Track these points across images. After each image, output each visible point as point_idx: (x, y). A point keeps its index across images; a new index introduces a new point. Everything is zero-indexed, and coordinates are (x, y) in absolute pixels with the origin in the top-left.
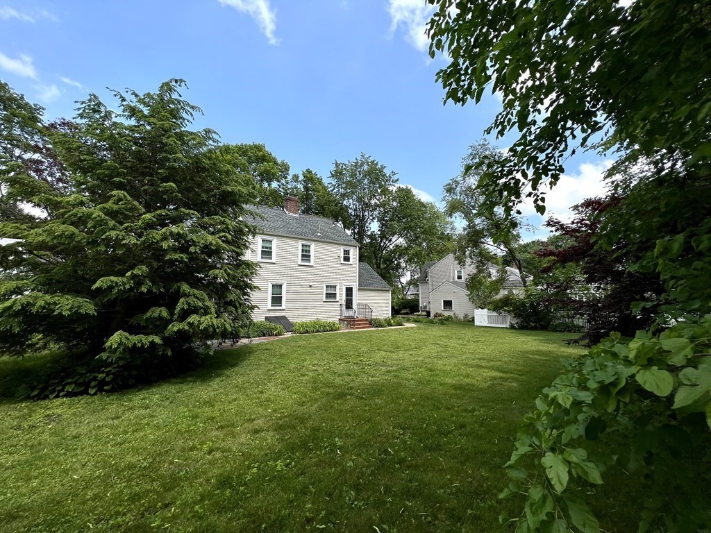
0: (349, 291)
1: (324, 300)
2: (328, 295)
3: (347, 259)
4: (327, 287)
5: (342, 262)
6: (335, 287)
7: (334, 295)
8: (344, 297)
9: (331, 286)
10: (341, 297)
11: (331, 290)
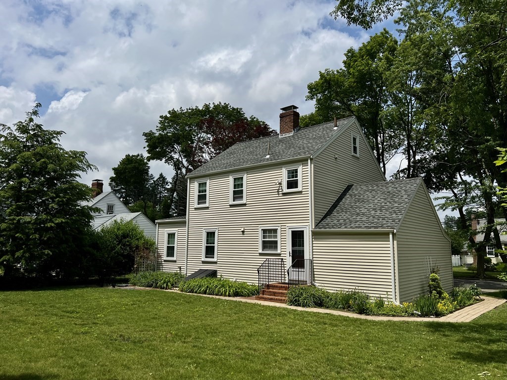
0: (298, 237)
1: (260, 251)
2: (266, 245)
3: (292, 184)
4: (264, 231)
5: (286, 190)
6: (275, 231)
7: (274, 245)
8: (289, 248)
9: (270, 231)
10: (285, 247)
11: (270, 237)
